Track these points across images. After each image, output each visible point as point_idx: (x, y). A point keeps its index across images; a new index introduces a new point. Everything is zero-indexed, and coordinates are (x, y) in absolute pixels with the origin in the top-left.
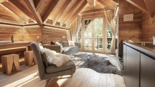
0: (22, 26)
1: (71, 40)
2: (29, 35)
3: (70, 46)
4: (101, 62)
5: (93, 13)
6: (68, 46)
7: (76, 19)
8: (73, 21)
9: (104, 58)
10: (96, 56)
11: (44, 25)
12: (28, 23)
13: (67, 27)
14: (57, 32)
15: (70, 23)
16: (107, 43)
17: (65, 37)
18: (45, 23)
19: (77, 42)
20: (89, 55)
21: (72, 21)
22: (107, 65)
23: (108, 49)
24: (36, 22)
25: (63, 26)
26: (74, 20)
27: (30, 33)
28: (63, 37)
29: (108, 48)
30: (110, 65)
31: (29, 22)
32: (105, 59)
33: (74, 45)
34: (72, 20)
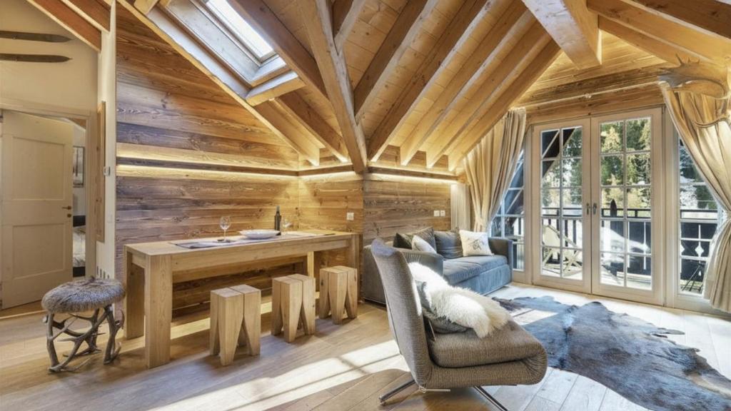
0: (297, 174)
1: (472, 228)
2: (317, 206)
3: (470, 256)
4: (644, 351)
5: (588, 96)
6: (460, 255)
7: (499, 128)
8: (483, 141)
9: (661, 334)
10: (609, 319)
11: (371, 170)
12: (316, 164)
13: (451, 168)
14: (413, 194)
15: (469, 150)
16: (682, 249)
17: (443, 213)
18: (375, 162)
19: (503, 237)
20: (571, 309)
21: (479, 141)
22: (687, 372)
23: (684, 282)
24: (345, 160)
25: (437, 165)
26: (489, 134)
27: (321, 201)
28: (436, 213)
29: (684, 276)
30: (704, 377)
31: (323, 159)
32: (670, 337)
33: (487, 250)
34: (478, 137)
